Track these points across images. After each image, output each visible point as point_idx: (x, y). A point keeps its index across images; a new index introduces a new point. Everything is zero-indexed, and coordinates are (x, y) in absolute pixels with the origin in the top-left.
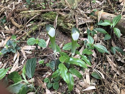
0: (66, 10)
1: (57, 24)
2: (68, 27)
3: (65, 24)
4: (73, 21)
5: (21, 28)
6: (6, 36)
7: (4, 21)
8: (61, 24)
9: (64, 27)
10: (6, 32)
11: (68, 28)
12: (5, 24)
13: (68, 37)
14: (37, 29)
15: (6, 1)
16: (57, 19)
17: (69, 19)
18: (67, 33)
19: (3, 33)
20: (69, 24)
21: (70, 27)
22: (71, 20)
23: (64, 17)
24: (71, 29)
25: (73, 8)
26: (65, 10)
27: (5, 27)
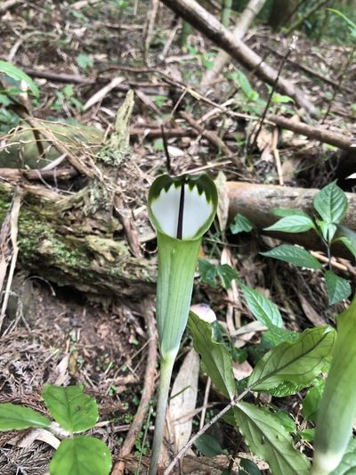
0: (55, 174)
1: (16, 250)
2: (92, 254)
3: (73, 244)
4: (110, 227)
8: (47, 243)
9: (69, 260)
11: (95, 263)
13: (91, 312)
16: (19, 222)
17: (91, 216)
18: (84, 288)
20: (96, 242)
21: (109, 257)
22: (103, 222)
23: (57, 210)
24: (113, 264)
25: (107, 159)
26: (52, 177)
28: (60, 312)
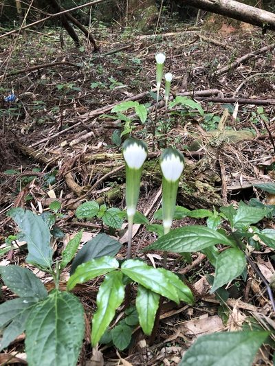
0: (200, 154)
2: (196, 189)
4: (212, 179)
5: (83, 193)
6: (43, 212)
7: (52, 179)
8: (180, 183)
9: (187, 192)
10: (47, 204)
11: (196, 193)
12: (50, 187)
14: (120, 196)
15: (71, 144)
17: (203, 172)
19: (40, 204)
20: (199, 184)
21: (202, 191)
22: (208, 176)
23: (190, 169)
24: (202, 194)
25: (212, 143)
26: (198, 155)
27: (49, 193)
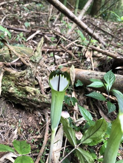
0: (16, 64)
1: (1, 90)
2: (27, 93)
3: (21, 89)
4: (34, 84)
8: (11, 88)
9: (19, 95)
11: (28, 96)
13: (26, 112)
17: (27, 79)
18: (24, 104)
20: (29, 89)
21: (33, 94)
22: (31, 82)
23: (15, 77)
24: (35, 96)
25: (34, 60)
26: (14, 65)
28: (15, 112)
